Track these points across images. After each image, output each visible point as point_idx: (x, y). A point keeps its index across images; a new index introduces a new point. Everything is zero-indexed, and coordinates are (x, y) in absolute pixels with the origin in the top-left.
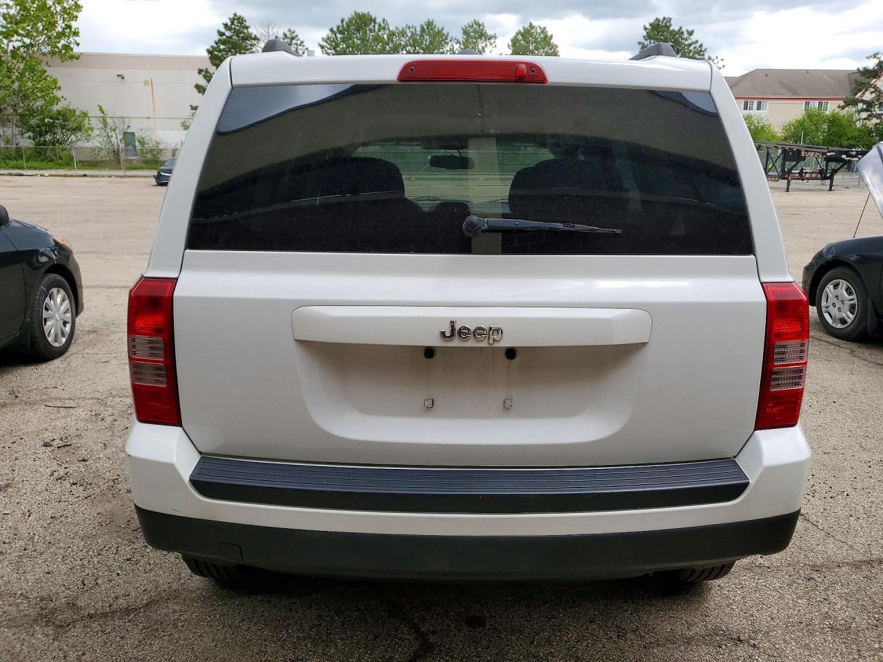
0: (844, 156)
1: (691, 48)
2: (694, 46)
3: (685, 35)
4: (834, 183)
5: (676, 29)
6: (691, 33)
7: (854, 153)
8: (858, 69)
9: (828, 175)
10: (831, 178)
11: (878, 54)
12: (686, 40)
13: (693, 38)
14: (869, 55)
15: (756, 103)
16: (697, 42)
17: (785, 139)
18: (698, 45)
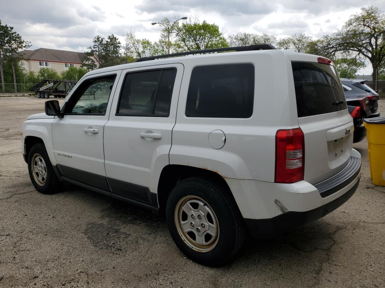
0: (99, 86)
1: (14, 35)
2: (15, 34)
3: (9, 29)
4: (95, 97)
5: (4, 25)
6: (12, 28)
7: (102, 85)
8: (85, 52)
9: (92, 93)
10: (94, 94)
11: (91, 47)
12: (10, 31)
13: (13, 31)
14: (88, 47)
15: (44, 63)
16: (15, 33)
17: (64, 78)
18: (16, 34)
